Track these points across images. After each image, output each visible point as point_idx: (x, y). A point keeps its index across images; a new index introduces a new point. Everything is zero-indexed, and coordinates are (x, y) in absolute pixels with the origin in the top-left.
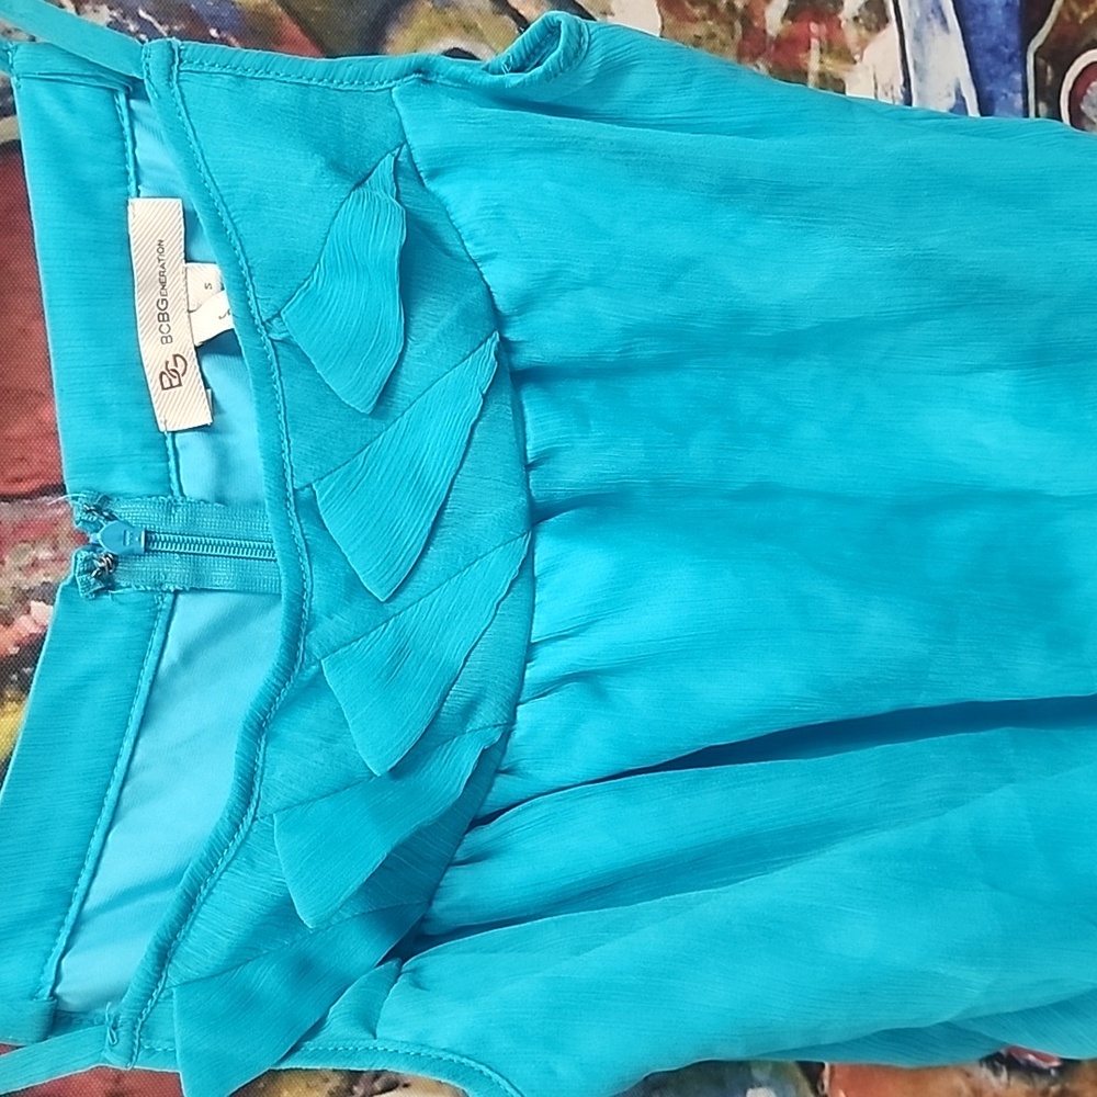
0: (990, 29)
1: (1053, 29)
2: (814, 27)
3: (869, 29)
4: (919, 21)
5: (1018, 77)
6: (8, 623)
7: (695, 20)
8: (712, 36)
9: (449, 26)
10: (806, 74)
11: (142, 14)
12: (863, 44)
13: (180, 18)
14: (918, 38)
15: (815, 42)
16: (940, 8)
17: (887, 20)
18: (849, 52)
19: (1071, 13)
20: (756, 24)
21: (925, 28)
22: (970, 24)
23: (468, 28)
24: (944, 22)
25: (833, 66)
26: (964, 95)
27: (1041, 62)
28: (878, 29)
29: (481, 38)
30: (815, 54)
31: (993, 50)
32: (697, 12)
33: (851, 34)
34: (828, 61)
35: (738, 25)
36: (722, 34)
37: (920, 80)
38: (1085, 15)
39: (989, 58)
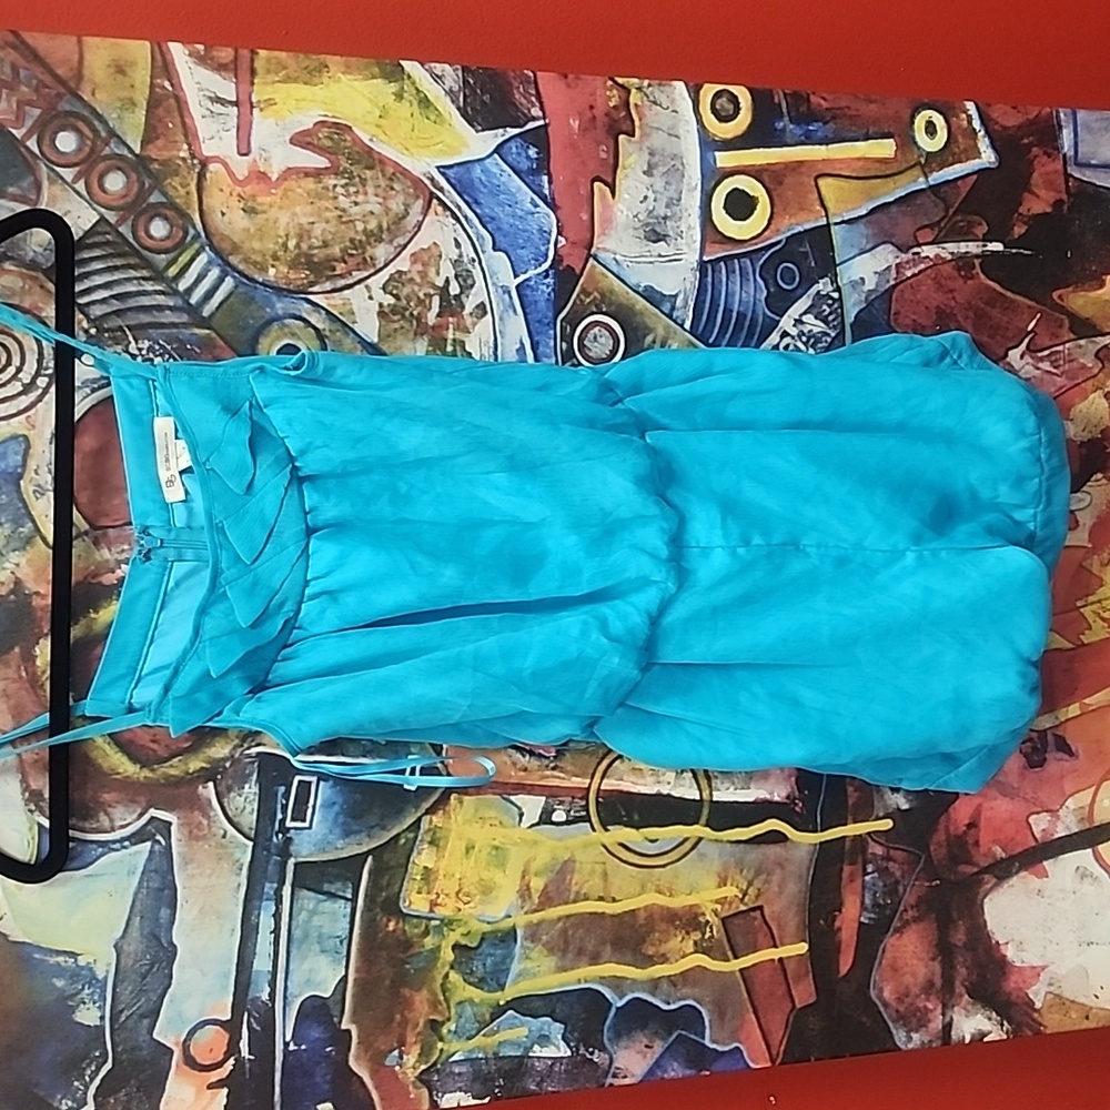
0: (538, 312)
1: (571, 308)
2: (451, 319)
3: (477, 318)
4: (502, 312)
5: (552, 332)
6: (113, 572)
7: (394, 322)
8: (402, 328)
9: (285, 335)
10: (446, 340)
11: (161, 342)
12: (474, 324)
13: (176, 342)
14: (501, 319)
15: (451, 326)
16: (513, 305)
17: (486, 313)
18: (467, 328)
19: (581, 300)
20: (423, 320)
21: (505, 315)
22: (528, 310)
23: (293, 335)
24: (515, 311)
25: (459, 335)
26: (524, 341)
27: (564, 324)
28: (482, 317)
29: (299, 339)
30: (451, 331)
31: (539, 322)
32: (396, 318)
33: (469, 321)
34: (457, 333)
35: (415, 322)
36: (407, 326)
37: (502, 337)
38: (588, 300)
39: (537, 325)
